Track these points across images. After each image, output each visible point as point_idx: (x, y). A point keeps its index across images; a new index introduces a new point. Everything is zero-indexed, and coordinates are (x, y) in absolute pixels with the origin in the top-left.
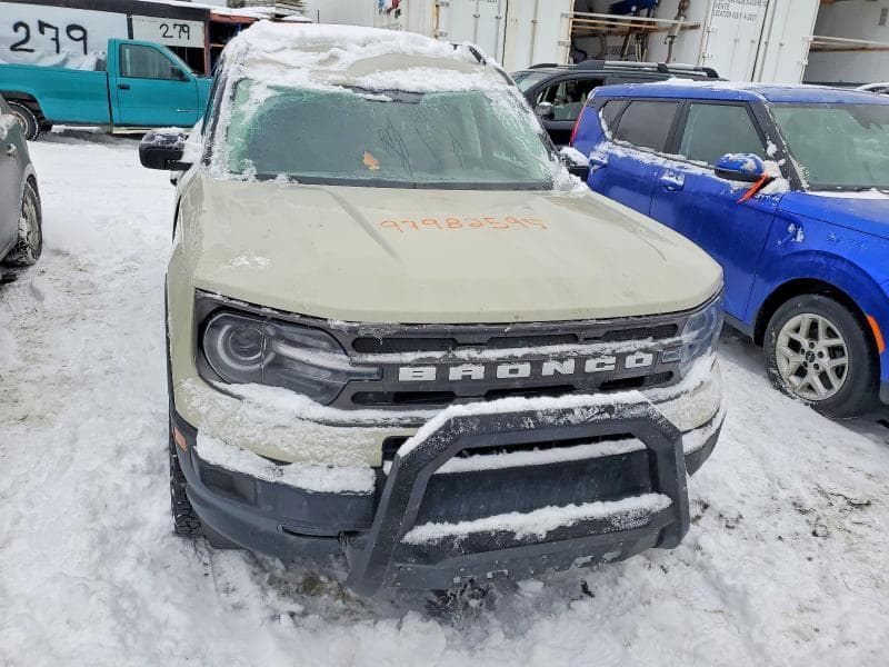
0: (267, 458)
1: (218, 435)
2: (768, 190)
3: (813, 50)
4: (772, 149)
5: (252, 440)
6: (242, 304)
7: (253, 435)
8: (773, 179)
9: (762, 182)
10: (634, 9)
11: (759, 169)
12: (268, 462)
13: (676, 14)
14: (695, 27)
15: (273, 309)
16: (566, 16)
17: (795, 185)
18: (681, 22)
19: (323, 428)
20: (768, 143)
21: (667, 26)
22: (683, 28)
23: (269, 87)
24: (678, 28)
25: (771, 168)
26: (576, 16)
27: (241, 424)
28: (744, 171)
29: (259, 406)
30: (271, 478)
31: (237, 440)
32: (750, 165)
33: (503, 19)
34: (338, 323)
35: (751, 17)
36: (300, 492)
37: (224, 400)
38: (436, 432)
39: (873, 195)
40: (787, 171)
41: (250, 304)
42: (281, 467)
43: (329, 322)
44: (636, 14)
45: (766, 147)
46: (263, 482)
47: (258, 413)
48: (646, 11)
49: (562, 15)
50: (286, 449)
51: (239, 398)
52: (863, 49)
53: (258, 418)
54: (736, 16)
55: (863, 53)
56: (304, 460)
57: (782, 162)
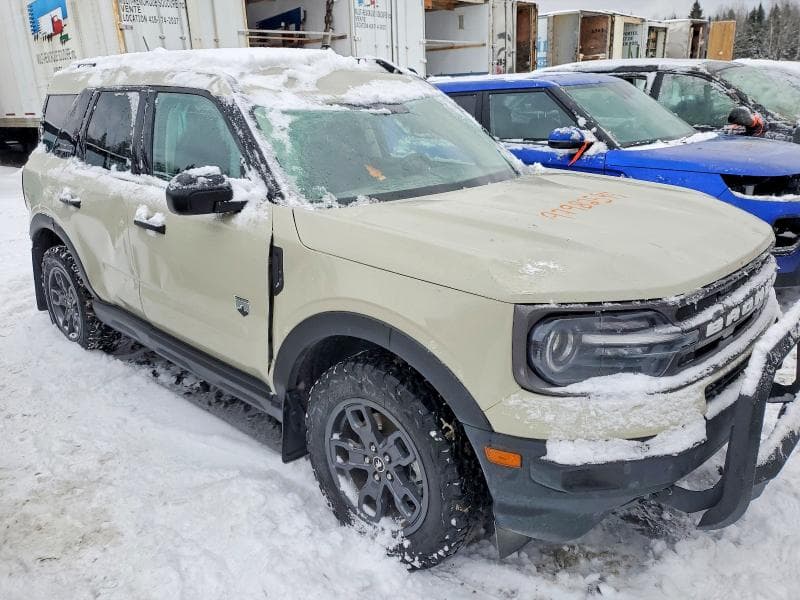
0: (633, 439)
1: (577, 437)
2: (591, 152)
3: (428, 50)
4: (582, 121)
5: (616, 427)
6: (581, 306)
7: (617, 423)
8: (592, 144)
9: (585, 146)
10: (283, 24)
11: (582, 138)
12: (636, 442)
13: (324, 28)
14: (343, 37)
15: (613, 302)
16: (243, 33)
17: (611, 145)
18: (330, 33)
19: (670, 395)
20: (578, 117)
21: (320, 37)
22: (333, 39)
23: (284, 112)
24: (330, 38)
25: (589, 136)
26: (251, 34)
27: (598, 418)
28: (574, 140)
29: (609, 396)
30: (640, 456)
31: (601, 433)
32: (576, 135)
33: (188, 39)
34: (673, 299)
35: (382, 27)
36: (668, 457)
37: (569, 403)
38: (765, 368)
39: (659, 145)
40: (600, 137)
41: (589, 304)
42: (647, 442)
43: (665, 300)
44: (286, 28)
45: (576, 120)
46: (634, 462)
47: (611, 402)
48: (293, 26)
49: (239, 33)
50: (651, 424)
51: (583, 395)
52: (452, 48)
53: (613, 406)
54: (372, 26)
55: (452, 51)
56: (664, 429)
57: (594, 129)
